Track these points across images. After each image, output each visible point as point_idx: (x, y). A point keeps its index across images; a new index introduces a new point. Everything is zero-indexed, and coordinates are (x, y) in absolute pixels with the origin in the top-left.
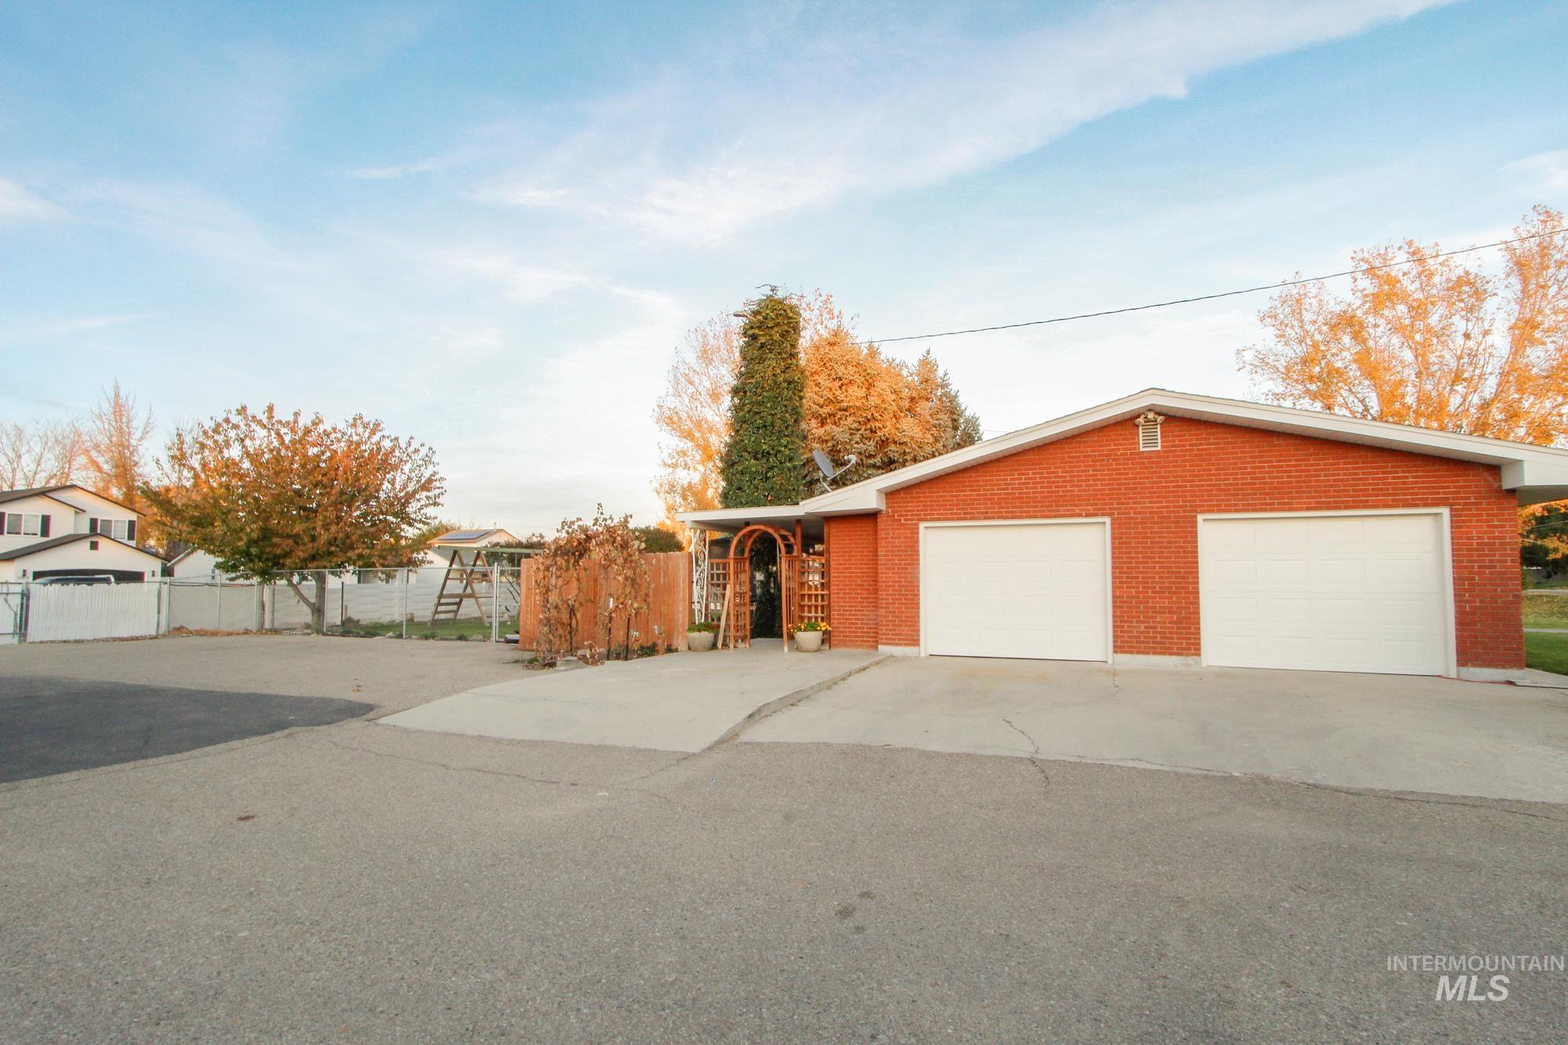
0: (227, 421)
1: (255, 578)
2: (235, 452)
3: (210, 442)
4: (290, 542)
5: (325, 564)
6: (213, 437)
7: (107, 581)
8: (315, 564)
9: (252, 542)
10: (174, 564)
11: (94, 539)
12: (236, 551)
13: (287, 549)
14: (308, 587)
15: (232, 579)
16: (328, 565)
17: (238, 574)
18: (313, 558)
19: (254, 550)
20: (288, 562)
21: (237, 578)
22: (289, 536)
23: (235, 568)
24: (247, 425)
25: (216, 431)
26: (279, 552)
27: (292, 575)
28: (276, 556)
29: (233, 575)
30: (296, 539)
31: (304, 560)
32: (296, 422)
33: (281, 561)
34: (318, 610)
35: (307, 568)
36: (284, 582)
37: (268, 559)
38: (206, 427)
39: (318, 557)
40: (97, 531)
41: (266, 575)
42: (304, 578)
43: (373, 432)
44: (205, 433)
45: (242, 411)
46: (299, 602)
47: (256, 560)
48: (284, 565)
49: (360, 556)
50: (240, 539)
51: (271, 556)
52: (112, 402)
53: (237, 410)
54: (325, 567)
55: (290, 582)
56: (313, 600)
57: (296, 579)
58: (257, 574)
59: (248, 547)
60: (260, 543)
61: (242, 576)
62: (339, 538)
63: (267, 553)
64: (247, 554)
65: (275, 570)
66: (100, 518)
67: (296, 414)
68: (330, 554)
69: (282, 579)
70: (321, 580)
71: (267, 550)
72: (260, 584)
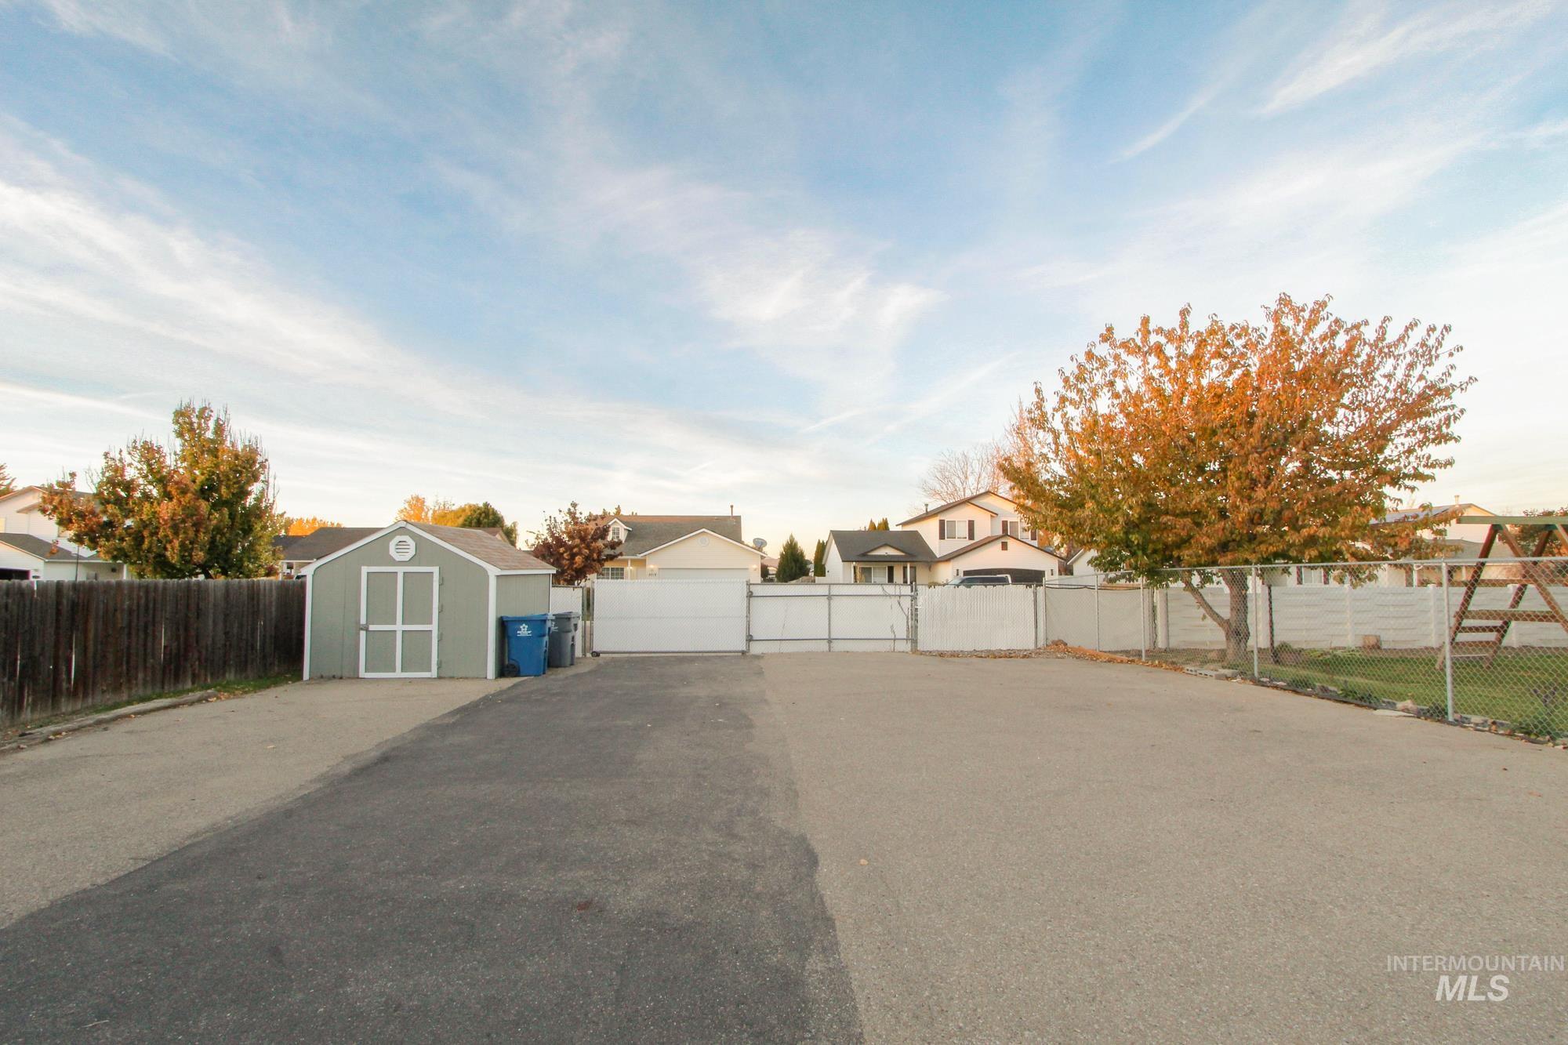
0: (1090, 355)
1: (1140, 579)
2: (1103, 404)
3: (1073, 395)
4: (1188, 521)
5: (1247, 555)
6: (1076, 385)
7: (1004, 581)
8: (1229, 557)
9: (1131, 526)
10: (1073, 563)
11: (1004, 540)
12: (1111, 541)
13: (1183, 534)
14: (1213, 593)
15: (1112, 581)
16: (1253, 558)
17: (1119, 573)
18: (1224, 547)
19: (1134, 538)
20: (1186, 554)
21: (1117, 578)
22: (1184, 514)
23: (1113, 565)
24: (1117, 357)
25: (1080, 378)
26: (1171, 539)
27: (1190, 573)
28: (1166, 547)
29: (1112, 575)
30: (1197, 516)
31: (1211, 551)
32: (1184, 325)
33: (1175, 554)
34: (1238, 632)
35: (1214, 563)
36: (1181, 584)
37: (1155, 551)
38: (1067, 374)
39: (1232, 545)
40: (1007, 532)
41: (1155, 576)
42: (1206, 579)
43: (1311, 324)
44: (1066, 380)
45: (1107, 336)
46: (1204, 617)
47: (1140, 553)
48: (1179, 560)
49: (1312, 541)
50: (1115, 522)
51: (1160, 546)
52: (1018, 417)
53: (1101, 335)
54: (1247, 562)
55: (1188, 584)
56: (1225, 613)
57: (1196, 580)
58: (1142, 573)
59: (1126, 533)
60: (1144, 527)
61: (1123, 576)
62: (1268, 511)
63: (1153, 542)
64: (1128, 545)
65: (1166, 568)
66: (1009, 520)
67: (1184, 313)
68: (1252, 538)
69: (1176, 581)
70: (1238, 583)
71: (1154, 537)
72: (1147, 586)
